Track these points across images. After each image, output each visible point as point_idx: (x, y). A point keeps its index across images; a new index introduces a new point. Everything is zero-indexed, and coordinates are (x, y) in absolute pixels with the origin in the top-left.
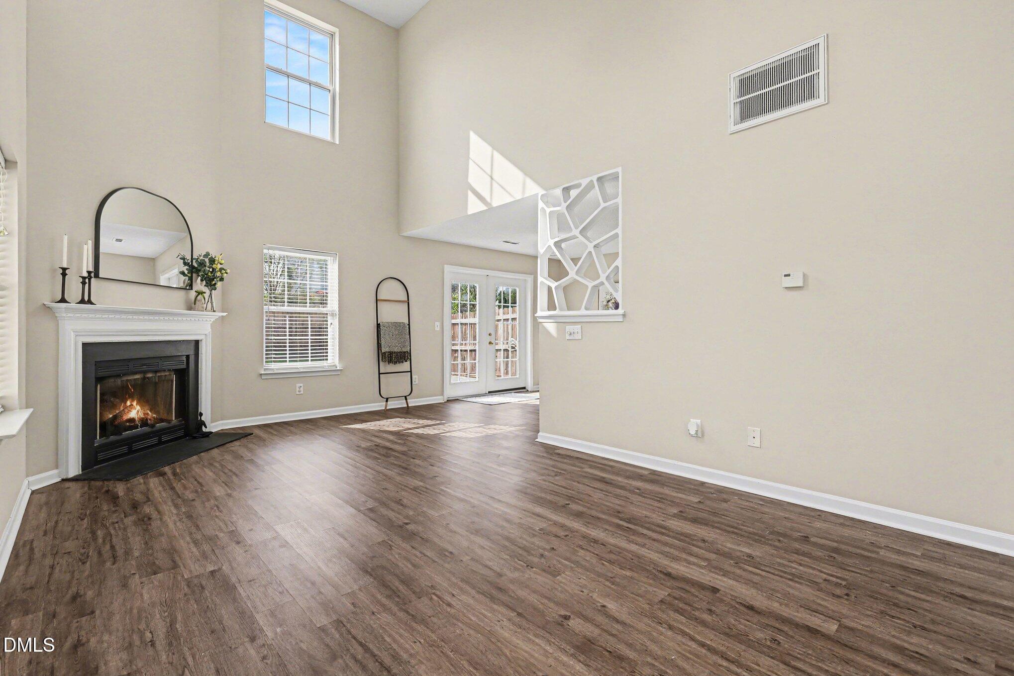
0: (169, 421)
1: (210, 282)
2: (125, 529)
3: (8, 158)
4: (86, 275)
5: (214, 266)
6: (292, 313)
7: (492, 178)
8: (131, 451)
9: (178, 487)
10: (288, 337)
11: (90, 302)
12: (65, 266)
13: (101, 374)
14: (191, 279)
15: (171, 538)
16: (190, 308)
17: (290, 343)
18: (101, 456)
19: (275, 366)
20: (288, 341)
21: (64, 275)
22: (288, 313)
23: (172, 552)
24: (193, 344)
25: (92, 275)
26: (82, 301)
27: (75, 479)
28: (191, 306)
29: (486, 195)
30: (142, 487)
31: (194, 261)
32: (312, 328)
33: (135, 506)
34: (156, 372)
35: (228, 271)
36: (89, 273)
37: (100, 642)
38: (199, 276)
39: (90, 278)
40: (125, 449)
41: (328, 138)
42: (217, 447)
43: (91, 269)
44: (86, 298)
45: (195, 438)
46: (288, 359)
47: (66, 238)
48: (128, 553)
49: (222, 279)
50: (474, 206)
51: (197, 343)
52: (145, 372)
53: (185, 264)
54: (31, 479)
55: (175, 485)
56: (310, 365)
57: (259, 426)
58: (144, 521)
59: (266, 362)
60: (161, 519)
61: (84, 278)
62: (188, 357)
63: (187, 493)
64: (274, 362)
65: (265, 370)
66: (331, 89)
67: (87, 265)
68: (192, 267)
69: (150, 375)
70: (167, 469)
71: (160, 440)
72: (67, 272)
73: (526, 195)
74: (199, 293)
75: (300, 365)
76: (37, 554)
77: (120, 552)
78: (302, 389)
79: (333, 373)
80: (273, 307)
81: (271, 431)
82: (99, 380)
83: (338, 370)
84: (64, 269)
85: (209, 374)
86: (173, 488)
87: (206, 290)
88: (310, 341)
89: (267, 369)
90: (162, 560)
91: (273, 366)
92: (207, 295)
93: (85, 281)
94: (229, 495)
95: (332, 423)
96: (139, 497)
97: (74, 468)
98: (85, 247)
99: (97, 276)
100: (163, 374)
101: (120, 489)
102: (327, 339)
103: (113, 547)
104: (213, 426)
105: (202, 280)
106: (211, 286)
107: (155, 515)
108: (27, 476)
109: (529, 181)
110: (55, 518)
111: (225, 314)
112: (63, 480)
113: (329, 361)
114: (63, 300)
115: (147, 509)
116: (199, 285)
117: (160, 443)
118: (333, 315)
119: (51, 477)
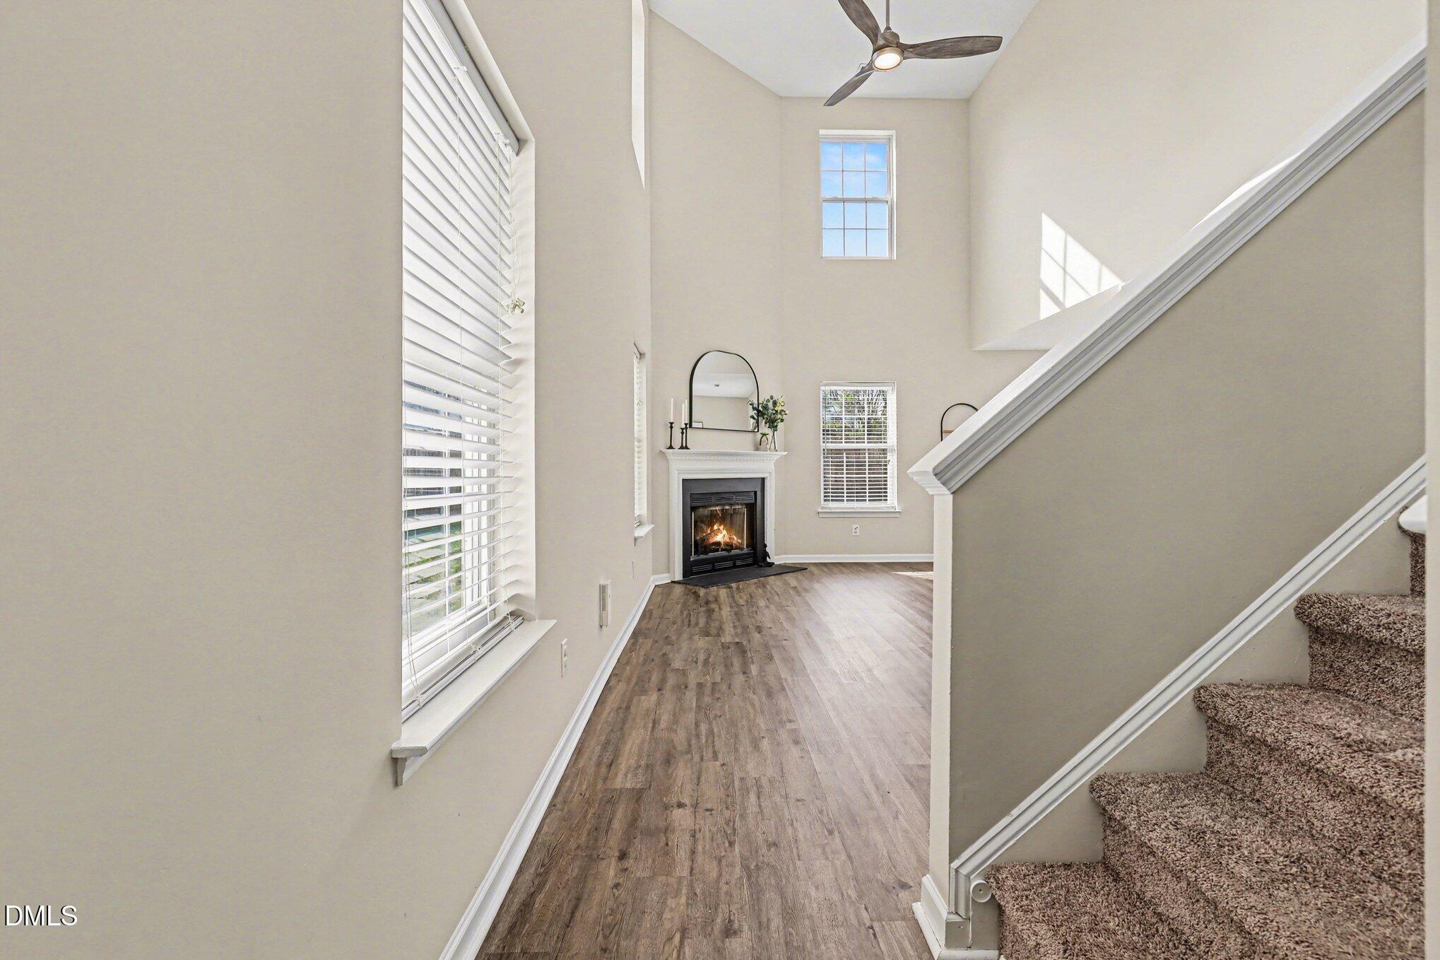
0: (742, 549)
1: (772, 423)
2: (698, 613)
3: (642, 352)
4: (684, 426)
5: (776, 409)
6: (850, 450)
7: (1065, 271)
8: (714, 570)
9: (737, 597)
10: (845, 476)
11: (687, 448)
12: (672, 421)
13: (695, 504)
14: (758, 422)
15: (721, 623)
16: (757, 449)
17: (847, 481)
18: (695, 569)
19: (833, 505)
20: (845, 479)
21: (671, 427)
22: (846, 450)
23: (720, 629)
24: (760, 481)
25: (688, 426)
26: (682, 448)
27: (678, 582)
28: (758, 446)
29: (1058, 293)
30: (714, 593)
31: (760, 406)
32: (869, 465)
33: (707, 603)
34: (731, 505)
35: (787, 412)
36: (686, 424)
37: (674, 656)
38: (764, 418)
39: (686, 428)
40: (709, 567)
41: (886, 255)
42: (774, 575)
43: (687, 422)
44: (684, 445)
45: (761, 566)
46: (845, 499)
47: (672, 399)
48: (697, 624)
49: (782, 420)
50: (1047, 309)
51: (763, 480)
52: (724, 505)
53: (754, 409)
54: (656, 576)
55: (735, 595)
56: (867, 505)
57: (816, 564)
58: (710, 612)
59: (825, 500)
60: (720, 612)
61: (682, 429)
62: (755, 493)
63: (741, 601)
64: (832, 500)
65: (822, 508)
66: (889, 199)
67: (685, 419)
68: (759, 411)
69: (727, 507)
70: (734, 585)
71: (734, 563)
72: (673, 425)
73: (1102, 291)
74: (764, 435)
75: (856, 505)
76: (654, 616)
77: (692, 623)
78: (858, 530)
79: (890, 514)
80: (830, 444)
81: (826, 570)
82: (693, 509)
83: (896, 512)
84: (671, 423)
85: (773, 510)
86: (733, 597)
87: (769, 431)
88: (867, 479)
89: (825, 508)
90: (713, 631)
91: (831, 504)
92: (770, 437)
93: (684, 431)
94: (767, 607)
95: (886, 569)
96: (711, 598)
97: (678, 576)
98: (683, 405)
99: (691, 426)
100: (737, 507)
101: (702, 592)
102: (886, 477)
103: (690, 621)
104: (776, 558)
105: (766, 423)
106: (773, 427)
107: (717, 609)
108: (653, 574)
109: (1106, 271)
110: (664, 602)
111: (786, 453)
112: (672, 582)
113: (888, 502)
114: (671, 447)
115: (714, 606)
116: (764, 428)
117: (735, 566)
118: (892, 451)
119: (664, 579)
